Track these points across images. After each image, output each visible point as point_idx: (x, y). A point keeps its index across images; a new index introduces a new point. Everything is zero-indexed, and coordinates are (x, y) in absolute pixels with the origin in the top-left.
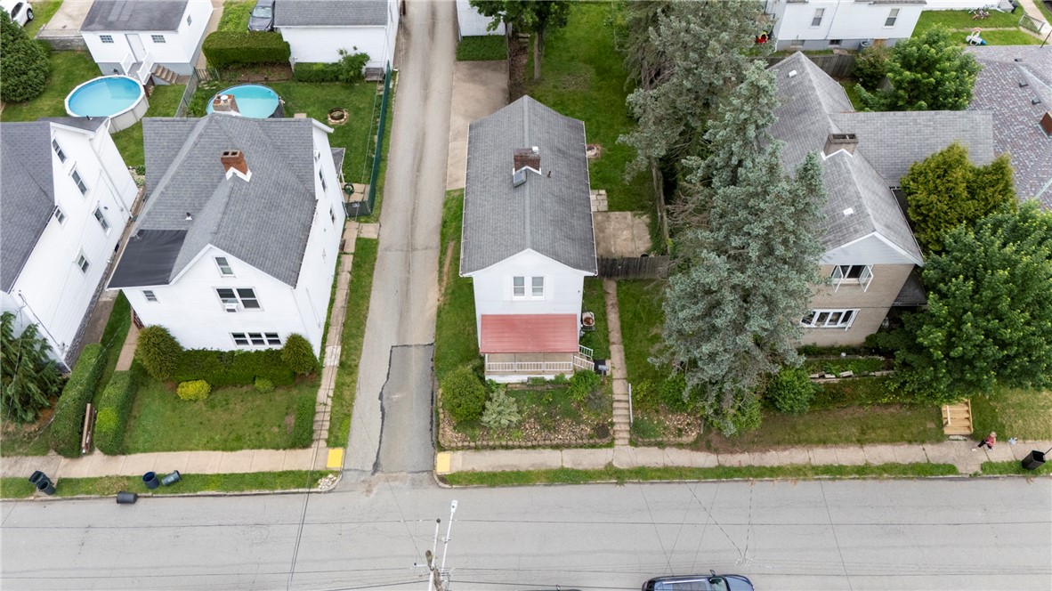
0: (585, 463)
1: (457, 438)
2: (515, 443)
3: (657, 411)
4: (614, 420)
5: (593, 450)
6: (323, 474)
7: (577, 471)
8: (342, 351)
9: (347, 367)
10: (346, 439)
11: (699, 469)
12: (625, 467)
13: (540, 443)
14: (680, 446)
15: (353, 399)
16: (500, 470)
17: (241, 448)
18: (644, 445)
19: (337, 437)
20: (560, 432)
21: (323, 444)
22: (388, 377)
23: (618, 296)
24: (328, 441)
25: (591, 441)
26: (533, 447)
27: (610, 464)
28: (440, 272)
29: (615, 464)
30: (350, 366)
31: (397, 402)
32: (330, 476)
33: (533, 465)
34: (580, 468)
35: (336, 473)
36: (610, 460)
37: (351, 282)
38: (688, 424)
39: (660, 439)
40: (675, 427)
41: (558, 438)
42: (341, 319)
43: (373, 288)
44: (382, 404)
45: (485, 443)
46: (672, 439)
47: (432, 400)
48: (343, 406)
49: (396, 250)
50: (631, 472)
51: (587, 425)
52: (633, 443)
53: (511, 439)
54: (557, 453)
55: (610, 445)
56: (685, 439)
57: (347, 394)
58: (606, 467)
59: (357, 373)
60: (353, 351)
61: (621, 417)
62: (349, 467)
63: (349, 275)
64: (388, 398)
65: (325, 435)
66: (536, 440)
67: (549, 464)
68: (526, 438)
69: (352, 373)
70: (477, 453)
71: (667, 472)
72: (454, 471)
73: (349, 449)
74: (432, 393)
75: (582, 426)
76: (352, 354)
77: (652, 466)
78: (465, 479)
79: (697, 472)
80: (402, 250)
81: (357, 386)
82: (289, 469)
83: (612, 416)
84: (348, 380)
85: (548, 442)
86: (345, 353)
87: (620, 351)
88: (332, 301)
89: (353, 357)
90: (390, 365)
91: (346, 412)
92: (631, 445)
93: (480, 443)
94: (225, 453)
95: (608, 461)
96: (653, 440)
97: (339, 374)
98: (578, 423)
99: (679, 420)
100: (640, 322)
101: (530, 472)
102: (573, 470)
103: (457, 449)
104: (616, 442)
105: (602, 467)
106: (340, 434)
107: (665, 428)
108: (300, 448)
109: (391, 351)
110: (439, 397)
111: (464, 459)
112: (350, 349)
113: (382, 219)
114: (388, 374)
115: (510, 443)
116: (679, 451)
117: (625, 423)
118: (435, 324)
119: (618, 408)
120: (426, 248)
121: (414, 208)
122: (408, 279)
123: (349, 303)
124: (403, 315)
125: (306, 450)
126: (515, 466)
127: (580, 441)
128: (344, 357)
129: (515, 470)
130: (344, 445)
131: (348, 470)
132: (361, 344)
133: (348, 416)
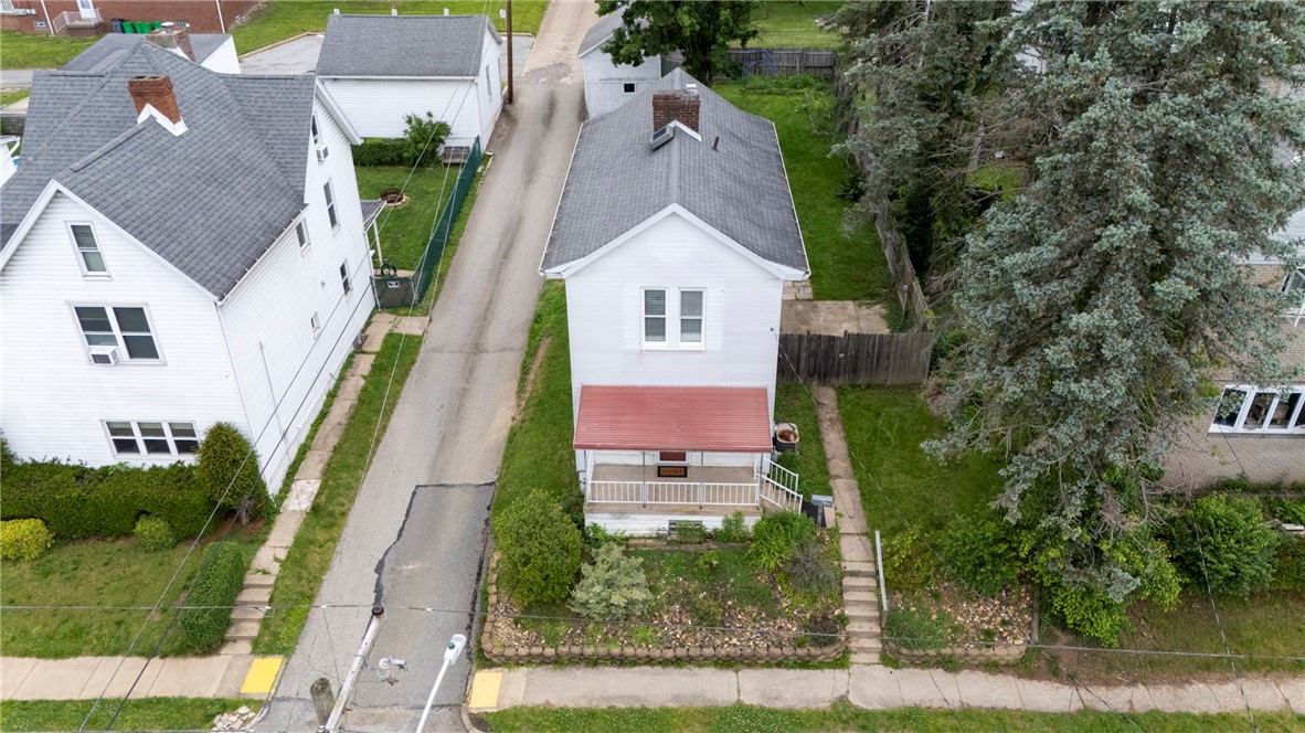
0: (788, 696)
1: (518, 639)
2: (639, 651)
3: (936, 596)
4: (847, 612)
5: (805, 673)
6: (226, 706)
7: (773, 712)
8: (322, 489)
9: (327, 515)
10: (295, 640)
11: (1043, 715)
12: (876, 706)
13: (694, 652)
14: (993, 667)
15: (324, 569)
16: (604, 706)
17: (76, 653)
18: (913, 664)
19: (276, 635)
20: (733, 633)
21: (245, 647)
22: (400, 535)
23: (839, 408)
24: (255, 642)
25: (800, 652)
26: (677, 662)
27: (843, 700)
28: (523, 380)
29: (854, 700)
30: (331, 514)
31: (409, 577)
32: (243, 710)
33: (676, 698)
34: (779, 705)
35: (256, 704)
36: (843, 692)
37: (364, 390)
38: (1004, 623)
39: (947, 651)
40: (976, 627)
41: (730, 645)
42: (333, 441)
43: (400, 401)
44: (379, 579)
45: (576, 650)
46: (974, 651)
47: (479, 575)
48: (301, 579)
49: (451, 352)
50: (891, 717)
51: (790, 619)
52: (890, 660)
53: (630, 644)
54: (728, 677)
55: (841, 662)
56: (999, 652)
57: (314, 559)
58: (834, 706)
59: (341, 527)
60: (342, 490)
61: (861, 606)
62: (288, 695)
63: (363, 382)
64: (393, 570)
65: (253, 629)
66: (682, 646)
67: (709, 697)
68: (664, 642)
69: (331, 526)
70: (558, 672)
71: (969, 717)
72: (507, 704)
73: (296, 659)
74: (481, 563)
75: (780, 622)
76: (339, 495)
77: (936, 705)
78: (528, 721)
79: (1038, 720)
80: (460, 352)
81: (338, 549)
82: (159, 695)
83: (841, 604)
84: (321, 536)
85: (708, 651)
86: (326, 491)
87: (850, 489)
88: (323, 415)
89: (342, 500)
90: (407, 515)
91: (306, 590)
92: (886, 665)
93: (565, 649)
94: (42, 662)
95: (837, 695)
96: (932, 652)
97: (306, 524)
98: (773, 616)
99: (984, 614)
100: (885, 445)
101: (668, 710)
102: (762, 709)
103: (518, 664)
104: (853, 658)
105: (824, 705)
106: (283, 631)
107: (956, 629)
108: (196, 655)
109: (414, 493)
110: (494, 565)
111: (529, 682)
112: (338, 486)
113: (435, 313)
114: (402, 529)
115: (629, 651)
116: (991, 678)
117: (869, 619)
118: (502, 452)
119: (854, 588)
120: (504, 350)
121: (491, 302)
122: (465, 389)
123: (352, 418)
124: (446, 440)
125: (208, 660)
126: (637, 699)
127: (778, 651)
128: (323, 498)
129: (637, 706)
130: (286, 652)
131: (284, 699)
132: (358, 480)
133: (309, 597)
